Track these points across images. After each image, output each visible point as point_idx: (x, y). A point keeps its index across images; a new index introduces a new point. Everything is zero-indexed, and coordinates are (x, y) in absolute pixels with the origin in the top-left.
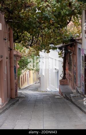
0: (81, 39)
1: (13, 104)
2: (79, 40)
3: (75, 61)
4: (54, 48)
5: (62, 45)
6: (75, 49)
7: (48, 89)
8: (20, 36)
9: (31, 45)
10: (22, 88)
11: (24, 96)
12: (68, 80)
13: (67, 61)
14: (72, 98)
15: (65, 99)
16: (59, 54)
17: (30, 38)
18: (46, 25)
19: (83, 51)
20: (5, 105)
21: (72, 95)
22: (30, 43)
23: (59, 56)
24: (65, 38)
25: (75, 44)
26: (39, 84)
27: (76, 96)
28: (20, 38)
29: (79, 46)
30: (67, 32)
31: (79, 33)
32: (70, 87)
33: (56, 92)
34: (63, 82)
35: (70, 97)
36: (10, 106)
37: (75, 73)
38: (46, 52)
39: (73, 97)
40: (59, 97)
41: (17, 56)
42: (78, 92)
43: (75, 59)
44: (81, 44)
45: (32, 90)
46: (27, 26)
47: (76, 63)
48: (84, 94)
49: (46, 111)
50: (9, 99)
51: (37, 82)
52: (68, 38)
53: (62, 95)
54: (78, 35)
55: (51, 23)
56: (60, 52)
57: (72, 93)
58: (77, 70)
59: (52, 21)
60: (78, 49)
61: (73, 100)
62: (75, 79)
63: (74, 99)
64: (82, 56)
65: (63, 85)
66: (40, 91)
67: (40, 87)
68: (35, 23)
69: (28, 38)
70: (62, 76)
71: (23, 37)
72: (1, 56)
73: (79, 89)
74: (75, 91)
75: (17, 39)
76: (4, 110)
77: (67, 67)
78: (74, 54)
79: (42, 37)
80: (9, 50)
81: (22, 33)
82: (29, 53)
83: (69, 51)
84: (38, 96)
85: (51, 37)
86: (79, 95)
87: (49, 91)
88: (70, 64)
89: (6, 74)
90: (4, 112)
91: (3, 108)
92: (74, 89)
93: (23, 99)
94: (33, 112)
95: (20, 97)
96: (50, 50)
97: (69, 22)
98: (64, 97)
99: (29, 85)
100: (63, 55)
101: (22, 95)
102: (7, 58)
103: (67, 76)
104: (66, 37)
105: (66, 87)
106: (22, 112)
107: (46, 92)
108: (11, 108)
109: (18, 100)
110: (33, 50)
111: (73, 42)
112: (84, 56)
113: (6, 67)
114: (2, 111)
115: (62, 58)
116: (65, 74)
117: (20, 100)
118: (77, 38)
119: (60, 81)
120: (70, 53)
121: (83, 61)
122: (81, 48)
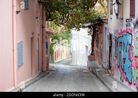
0: (107, 20)
1: (44, 76)
2: (105, 20)
3: (102, 39)
4: (84, 27)
5: (90, 24)
6: (102, 28)
7: (78, 64)
8: (52, 15)
9: (61, 23)
10: (55, 61)
11: (55, 69)
12: (96, 56)
13: (95, 39)
14: (97, 73)
15: (91, 73)
16: (88, 32)
17: (61, 17)
18: (74, 6)
19: (109, 30)
20: (35, 77)
21: (97, 70)
22: (61, 21)
23: (88, 34)
24: (93, 18)
25: (102, 24)
26: (71, 59)
27: (101, 71)
28: (52, 17)
29: (105, 25)
30: (95, 12)
31: (106, 14)
32: (97, 62)
33: (84, 66)
34: (91, 57)
35: (96, 72)
36: (40, 78)
37: (102, 50)
38: (76, 30)
39: (99, 71)
40: (86, 71)
41: (49, 33)
42: (103, 67)
43: (102, 37)
44: (107, 24)
45: (64, 64)
46: (56, 6)
47: (103, 41)
48: (108, 69)
49: (71, 84)
50: (40, 72)
51: (70, 57)
52: (95, 18)
53: (89, 69)
54: (105, 15)
55: (78, 4)
56: (89, 30)
57: (98, 68)
58: (103, 47)
59: (78, 2)
60: (104, 28)
61: (98, 75)
62: (101, 55)
63: (99, 73)
64: (108, 35)
65: (91, 60)
66: (71, 65)
67: (71, 61)
68: (63, 4)
69: (59, 17)
70: (91, 52)
71: (55, 16)
72: (33, 32)
73: (105, 64)
74: (100, 66)
75: (49, 17)
76: (34, 82)
77: (95, 45)
78: (101, 33)
79: (72, 16)
80: (42, 27)
81: (54, 13)
82: (61, 31)
83: (97, 29)
84: (68, 69)
85: (81, 16)
86: (103, 70)
87: (78, 66)
88: (97, 41)
89: (37, 49)
90: (34, 83)
91: (33, 80)
92: (100, 64)
93: (53, 72)
94: (59, 84)
95: (51, 70)
96: (80, 29)
97: (96, 3)
98: (91, 71)
99: (62, 59)
100: (92, 33)
101: (53, 69)
102: (39, 35)
103: (94, 52)
104: (93, 16)
105: (94, 62)
106: (50, 84)
107: (77, 66)
108: (41, 80)
109: (49, 73)
110: (65, 28)
111: (100, 21)
112: (109, 35)
113: (37, 43)
114: (31, 82)
115: (91, 36)
116: (93, 51)
117: (51, 73)
118: (104, 18)
119: (88, 56)
120: (98, 31)
121: (108, 39)
122: (107, 27)
